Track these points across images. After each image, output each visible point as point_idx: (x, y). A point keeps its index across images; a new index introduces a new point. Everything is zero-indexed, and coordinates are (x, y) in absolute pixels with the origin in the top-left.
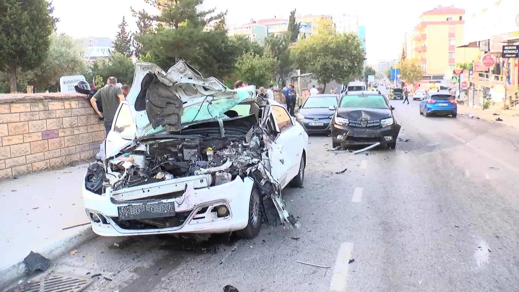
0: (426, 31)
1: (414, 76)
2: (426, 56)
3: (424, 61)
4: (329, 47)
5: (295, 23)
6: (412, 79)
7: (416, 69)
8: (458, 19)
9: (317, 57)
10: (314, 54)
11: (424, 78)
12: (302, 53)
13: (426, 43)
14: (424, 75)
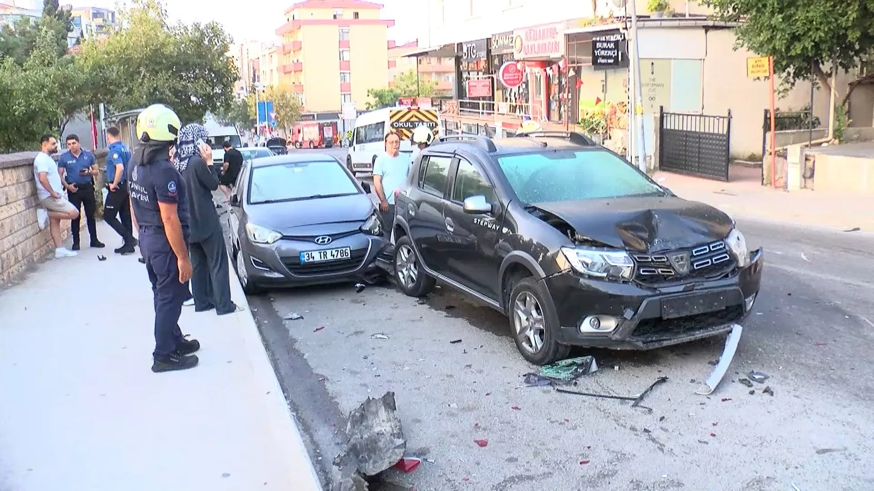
0: (300, 36)
1: (286, 114)
2: (302, 78)
3: (300, 88)
4: (162, 54)
5: (59, 9)
6: (283, 119)
7: (289, 101)
8: (351, 16)
9: (136, 76)
10: (127, 70)
11: (303, 118)
12: (98, 67)
13: (301, 57)
14: (303, 114)
